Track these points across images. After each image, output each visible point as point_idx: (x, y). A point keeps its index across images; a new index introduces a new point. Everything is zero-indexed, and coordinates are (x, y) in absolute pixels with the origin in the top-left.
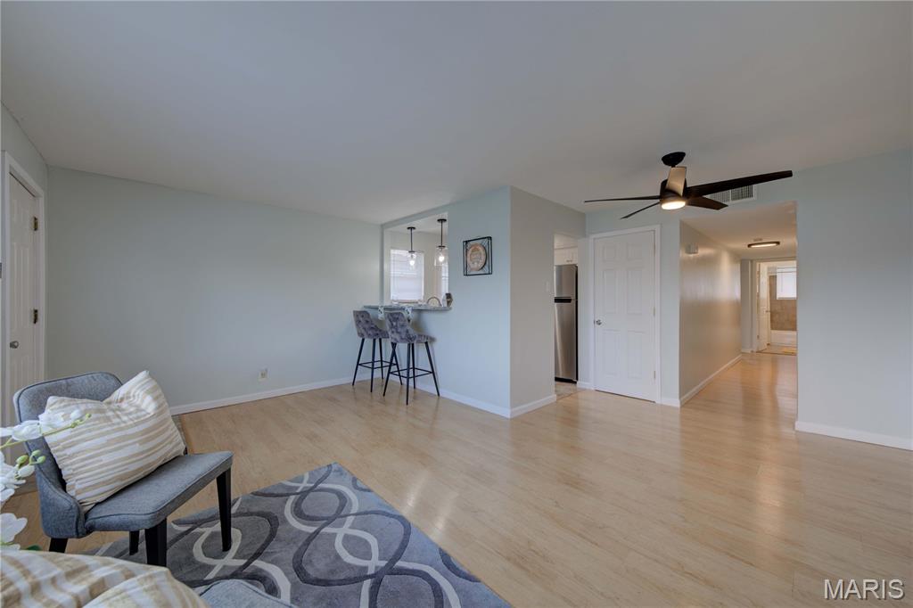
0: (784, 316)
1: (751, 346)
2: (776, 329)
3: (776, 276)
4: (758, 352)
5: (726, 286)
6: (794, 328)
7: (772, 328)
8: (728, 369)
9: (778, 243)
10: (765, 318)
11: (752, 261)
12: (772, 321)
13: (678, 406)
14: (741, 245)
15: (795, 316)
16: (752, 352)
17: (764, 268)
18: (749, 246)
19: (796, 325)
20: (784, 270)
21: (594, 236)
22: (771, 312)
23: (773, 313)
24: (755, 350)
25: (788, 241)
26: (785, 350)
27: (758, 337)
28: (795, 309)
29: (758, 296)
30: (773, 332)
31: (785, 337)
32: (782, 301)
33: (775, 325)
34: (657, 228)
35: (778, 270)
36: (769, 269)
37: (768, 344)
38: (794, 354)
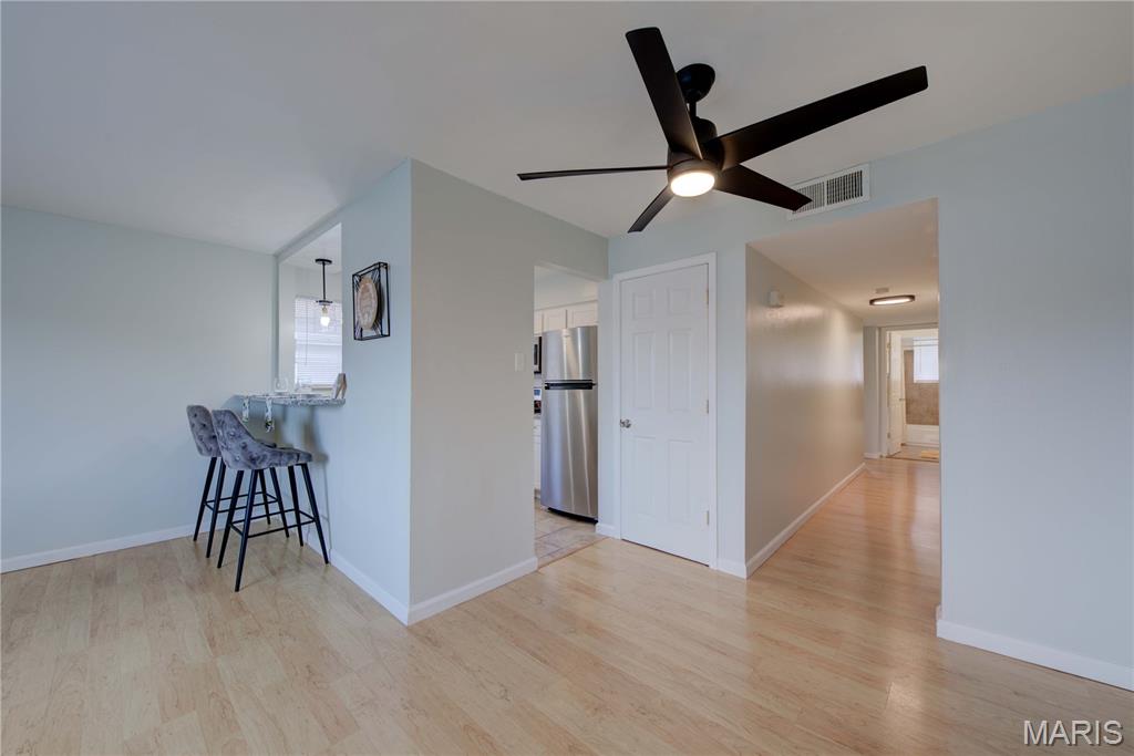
0: (923, 405)
1: (880, 450)
2: (913, 423)
3: (912, 352)
4: (890, 457)
5: (840, 363)
6: (936, 423)
7: (909, 421)
8: (842, 490)
9: (912, 297)
10: (899, 408)
11: (880, 329)
12: (907, 413)
13: (743, 575)
14: (859, 301)
15: (937, 405)
16: (881, 456)
17: (896, 338)
18: (872, 302)
19: (937, 419)
20: (923, 343)
21: (619, 277)
22: (906, 400)
23: (909, 402)
24: (884, 455)
25: (928, 295)
26: (925, 453)
27: (889, 436)
28: (936, 395)
29: (889, 377)
30: (910, 426)
31: (924, 434)
32: (920, 386)
33: (913, 416)
34: (711, 258)
35: (915, 343)
36: (902, 340)
37: (902, 445)
38: (935, 460)
